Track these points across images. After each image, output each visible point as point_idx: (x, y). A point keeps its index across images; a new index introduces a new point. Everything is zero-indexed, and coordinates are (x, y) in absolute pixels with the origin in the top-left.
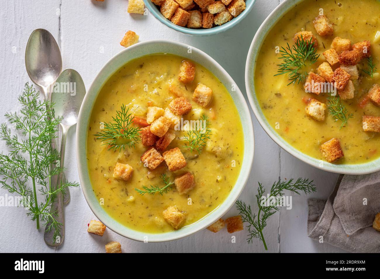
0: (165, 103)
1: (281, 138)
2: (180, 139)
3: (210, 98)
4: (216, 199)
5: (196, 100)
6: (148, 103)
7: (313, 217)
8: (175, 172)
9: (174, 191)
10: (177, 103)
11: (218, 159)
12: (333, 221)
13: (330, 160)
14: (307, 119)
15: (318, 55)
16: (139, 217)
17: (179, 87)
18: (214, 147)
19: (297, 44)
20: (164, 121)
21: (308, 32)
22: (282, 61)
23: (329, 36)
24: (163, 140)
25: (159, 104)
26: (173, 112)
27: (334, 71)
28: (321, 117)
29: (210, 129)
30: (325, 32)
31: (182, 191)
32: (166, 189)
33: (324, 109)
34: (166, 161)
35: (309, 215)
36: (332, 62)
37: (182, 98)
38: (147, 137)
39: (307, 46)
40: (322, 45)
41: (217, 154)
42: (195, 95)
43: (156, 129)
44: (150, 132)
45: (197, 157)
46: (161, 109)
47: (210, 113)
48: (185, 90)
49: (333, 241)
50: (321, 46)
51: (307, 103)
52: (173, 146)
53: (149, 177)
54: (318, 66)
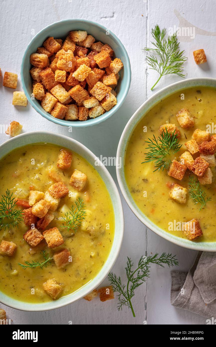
0: (45, 187)
1: (147, 219)
2: (58, 220)
3: (85, 183)
4: (90, 273)
5: (73, 185)
6: (30, 187)
7: (176, 287)
8: (54, 249)
9: (53, 266)
10: (55, 187)
11: (91, 237)
12: (193, 291)
13: (191, 238)
14: (170, 202)
15: (180, 146)
16: (22, 289)
17: (58, 173)
18: (89, 226)
19: (162, 135)
20: (44, 204)
21: (172, 125)
22: (148, 151)
23: (190, 128)
24: (43, 220)
25: (40, 189)
26: (52, 196)
27: (194, 159)
28: (183, 200)
29: (85, 211)
30: (187, 125)
31: (60, 265)
32: (45, 264)
33: (186, 193)
34: (46, 239)
35: (172, 285)
36: (193, 151)
37: (60, 183)
38: (29, 218)
39: (171, 137)
40: (184, 136)
41: (91, 233)
42: (71, 180)
43: (37, 211)
44: (32, 214)
45: (73, 235)
46: (42, 193)
47: (85, 196)
48: (63, 175)
49: (193, 308)
50: (183, 137)
51: (171, 187)
52: (52, 226)
53: (31, 253)
54: (181, 155)
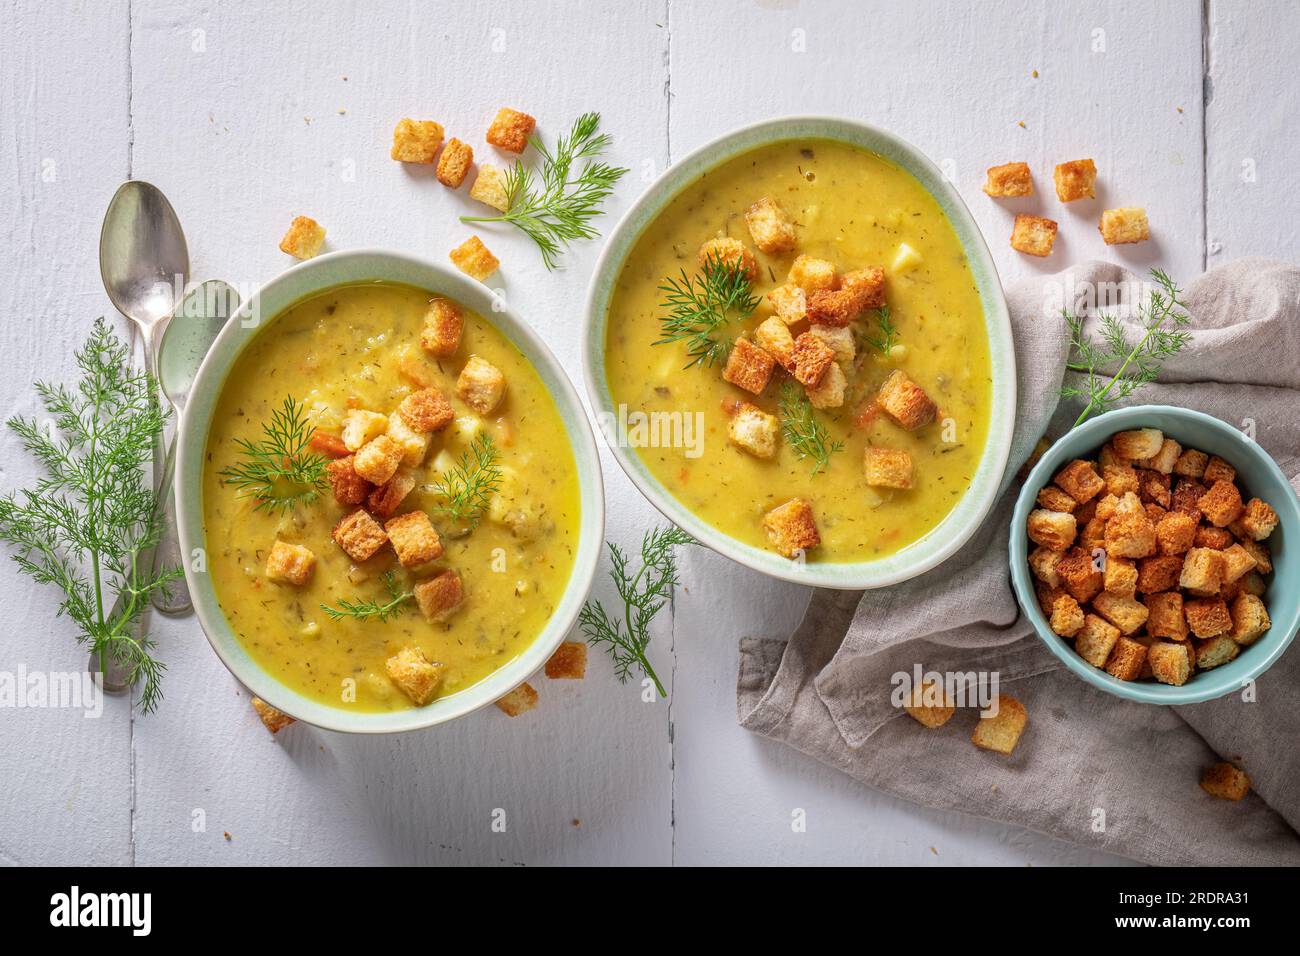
0: (390, 400)
1: (670, 496)
2: (425, 490)
3: (500, 393)
4: (515, 636)
5: (465, 396)
6: (349, 401)
7: (750, 679)
8: (415, 569)
9: (414, 615)
10: (417, 403)
11: (517, 540)
12: (800, 695)
13: (787, 551)
14: (732, 453)
15: (757, 299)
16: (331, 673)
17: (423, 363)
18: (509, 511)
19: (706, 270)
20: (386, 448)
21: (733, 242)
22: (669, 311)
23: (784, 252)
24: (385, 492)
25: (376, 404)
26: (408, 425)
27: (795, 337)
28: (766, 449)
29: (498, 469)
30: (774, 243)
31: (433, 615)
32: (394, 609)
33: (774, 429)
34: (393, 541)
35: (741, 673)
36: (790, 318)
37: (430, 391)
38: (348, 483)
39: (731, 275)
40: (768, 273)
41: (515, 528)
42: (461, 384)
43: (367, 467)
44: (354, 473)
45: (468, 535)
46: (381, 415)
47: (500, 430)
48: (438, 371)
49: (799, 739)
50: (766, 276)
51: (732, 412)
52: (409, 507)
53: (354, 578)
54: (758, 325)
